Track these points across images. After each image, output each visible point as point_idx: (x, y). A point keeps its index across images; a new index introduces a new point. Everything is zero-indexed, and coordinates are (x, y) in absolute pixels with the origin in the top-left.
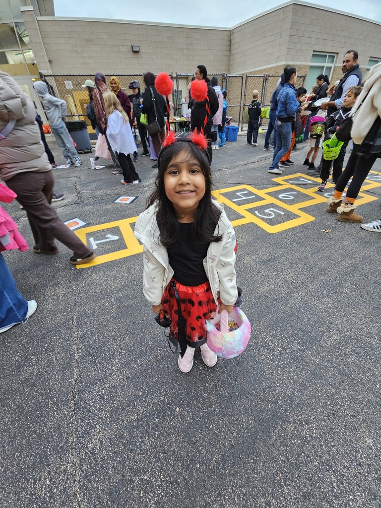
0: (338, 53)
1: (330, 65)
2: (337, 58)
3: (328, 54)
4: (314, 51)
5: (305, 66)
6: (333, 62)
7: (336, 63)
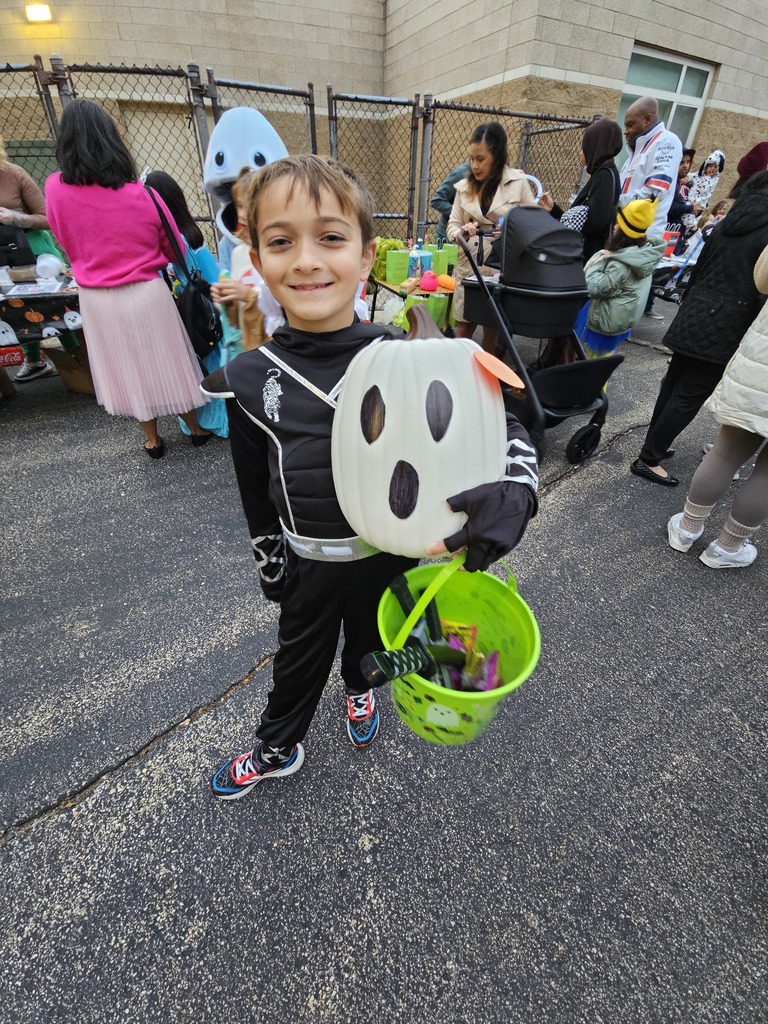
0: (717, 66)
1: (690, 101)
2: (714, 81)
3: (686, 64)
4: (638, 43)
5: (606, 92)
6: (700, 95)
7: (709, 97)
